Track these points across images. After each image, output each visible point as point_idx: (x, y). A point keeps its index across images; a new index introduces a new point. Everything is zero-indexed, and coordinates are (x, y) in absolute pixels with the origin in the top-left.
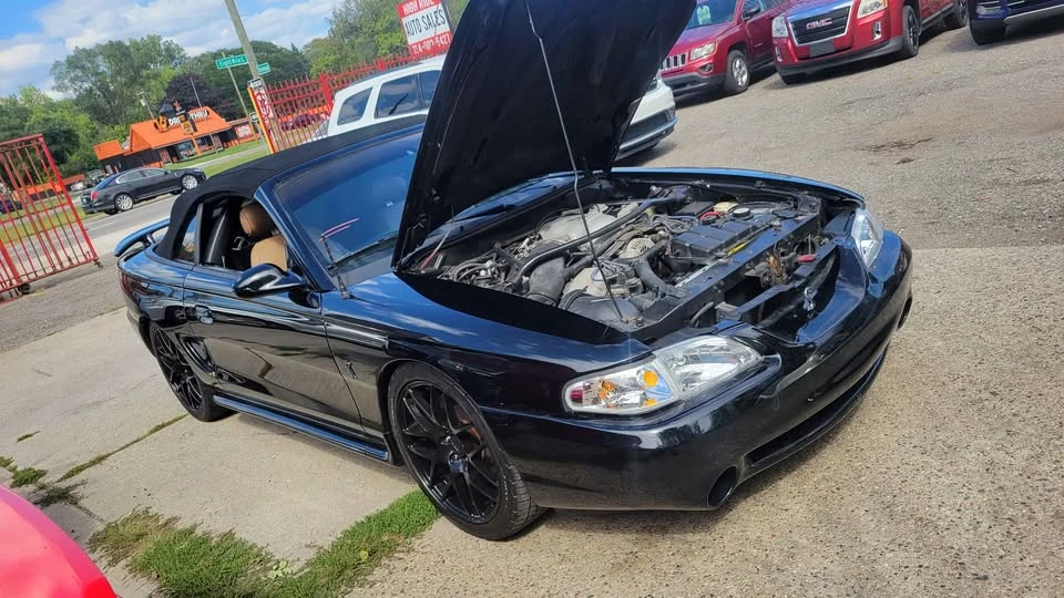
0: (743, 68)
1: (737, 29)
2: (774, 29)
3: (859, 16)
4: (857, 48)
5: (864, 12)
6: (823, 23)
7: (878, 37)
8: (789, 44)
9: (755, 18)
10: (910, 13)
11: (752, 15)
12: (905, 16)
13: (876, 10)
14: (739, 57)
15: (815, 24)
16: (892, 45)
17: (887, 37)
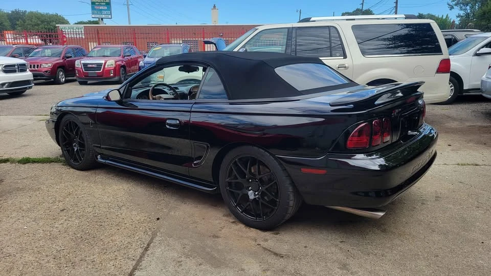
0: (63, 76)
1: (62, 61)
2: (76, 64)
3: (106, 67)
4: (104, 77)
5: (108, 66)
6: (93, 66)
7: (112, 75)
8: (81, 70)
9: (69, 59)
10: (123, 70)
11: (68, 57)
12: (121, 70)
13: (111, 66)
14: (62, 71)
15: (90, 66)
16: (116, 78)
17: (115, 76)
